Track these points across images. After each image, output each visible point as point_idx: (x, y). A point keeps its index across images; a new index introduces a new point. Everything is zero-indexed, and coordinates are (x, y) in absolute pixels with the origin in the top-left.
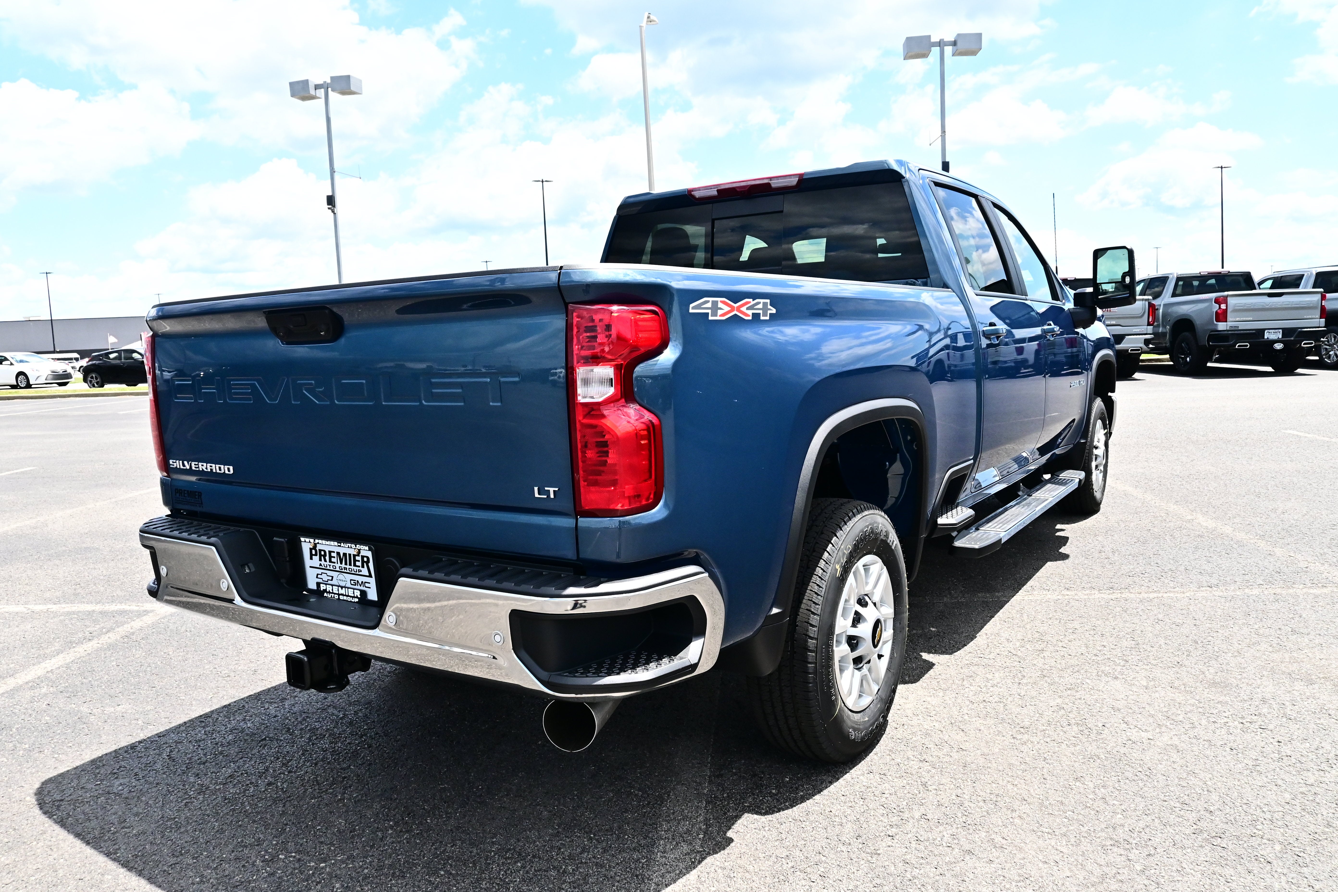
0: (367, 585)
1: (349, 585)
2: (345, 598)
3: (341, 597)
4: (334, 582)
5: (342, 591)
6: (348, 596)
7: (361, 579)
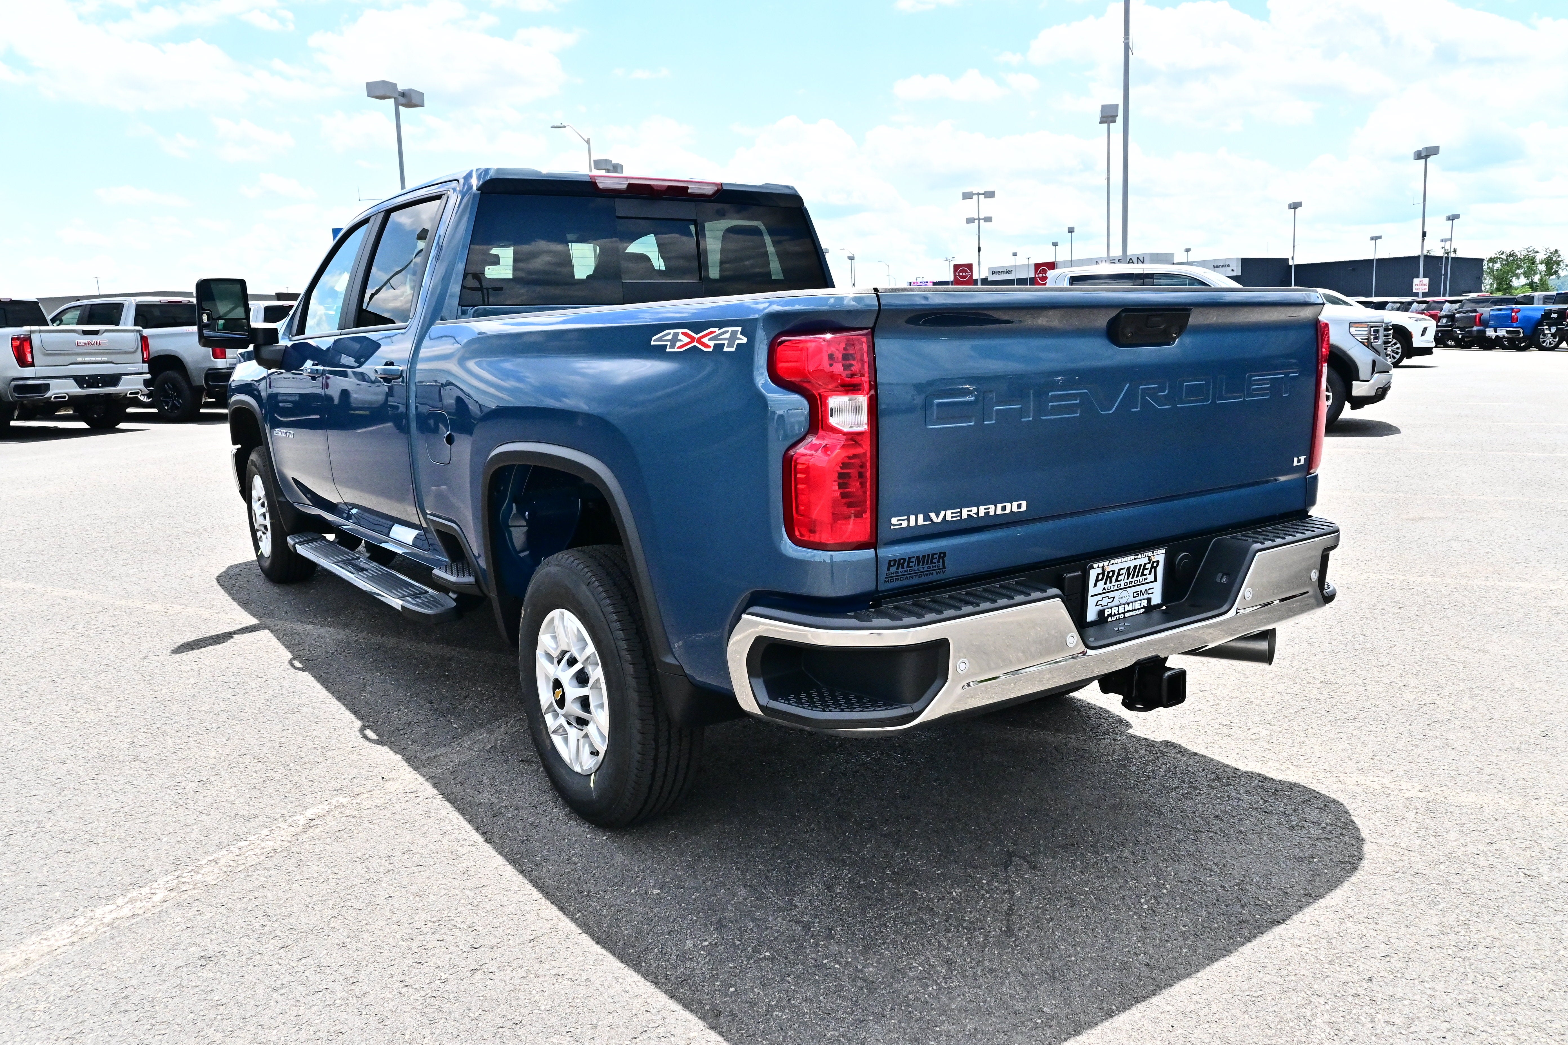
0: (1150, 591)
1: (1131, 599)
2: (1131, 613)
3: (1127, 615)
4: (1116, 602)
5: (1128, 608)
6: (1135, 610)
7: (1143, 588)
